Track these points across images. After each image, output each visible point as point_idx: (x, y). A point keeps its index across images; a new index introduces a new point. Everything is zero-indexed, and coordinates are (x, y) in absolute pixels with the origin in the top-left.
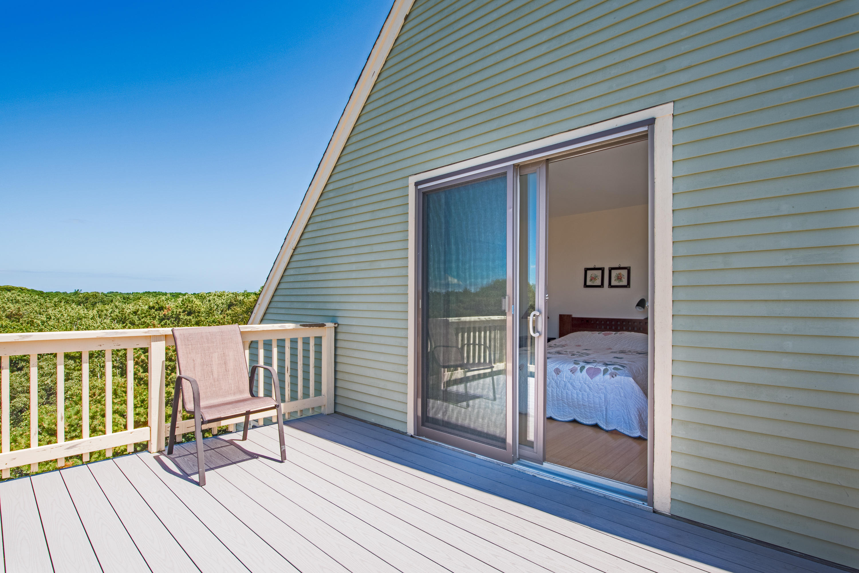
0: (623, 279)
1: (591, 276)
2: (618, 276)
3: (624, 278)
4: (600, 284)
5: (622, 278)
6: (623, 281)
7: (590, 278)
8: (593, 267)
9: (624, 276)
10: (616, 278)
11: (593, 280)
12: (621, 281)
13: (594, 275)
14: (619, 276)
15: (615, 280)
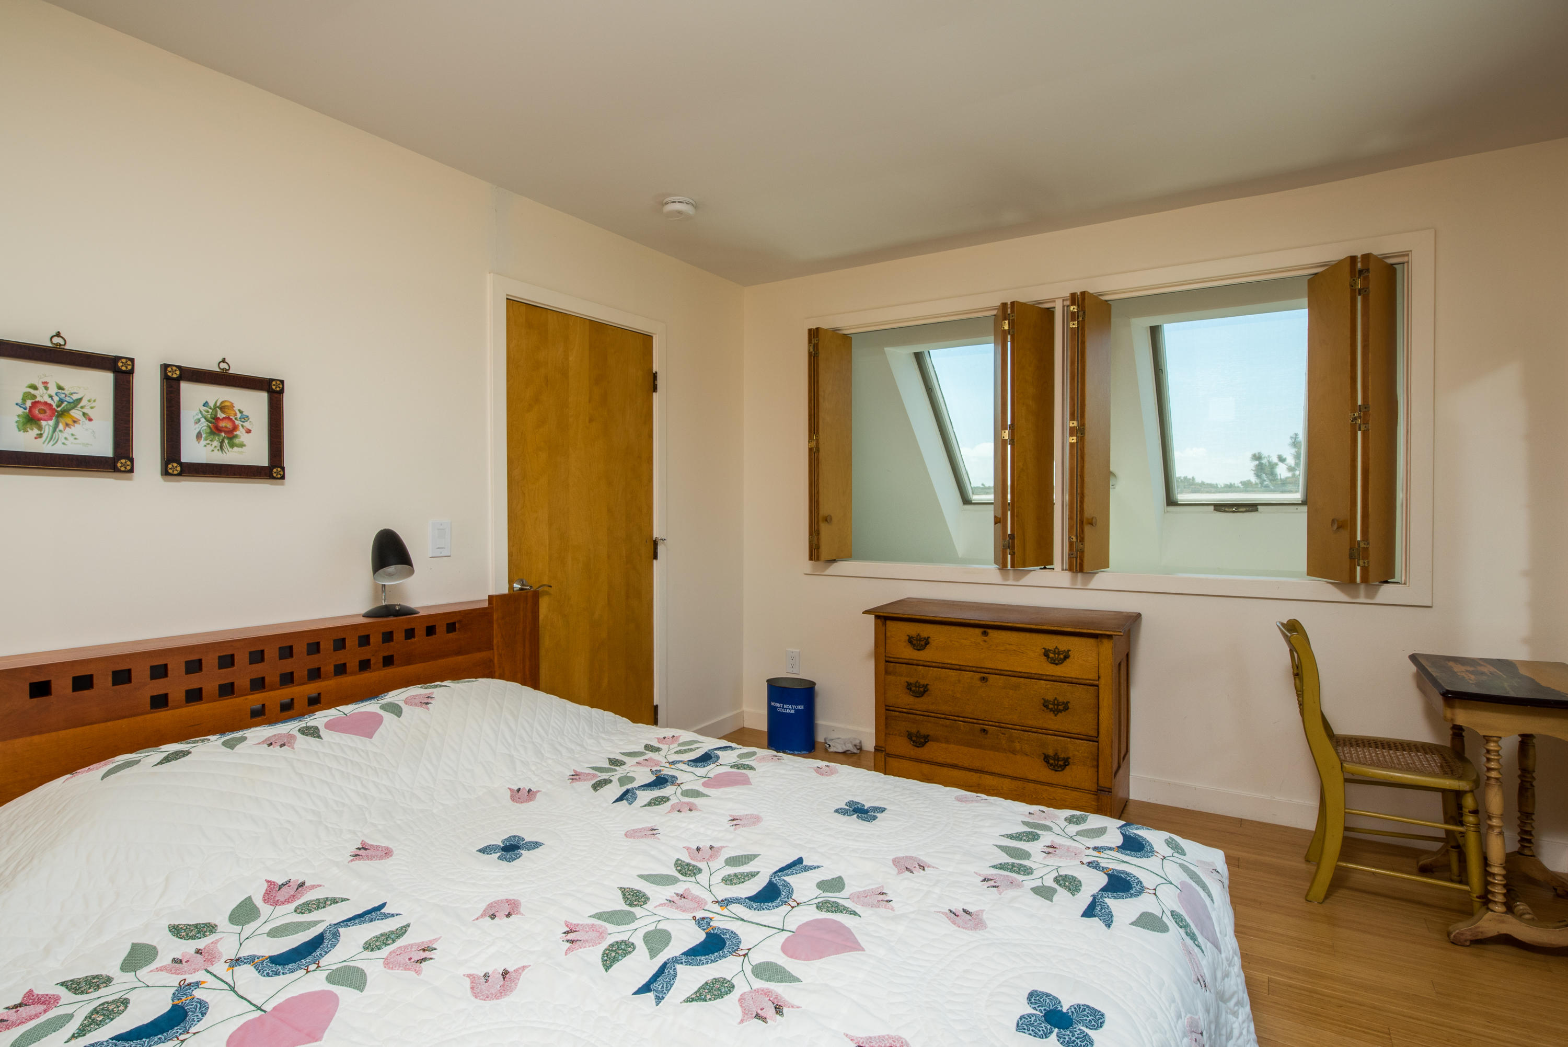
0: (240, 432)
1: (27, 396)
2: (217, 419)
3: (249, 431)
4: (104, 447)
5: (235, 428)
6: (242, 445)
7: (21, 405)
8: (44, 341)
9: (245, 418)
10: (204, 424)
11: (48, 425)
12: (232, 445)
13: (53, 390)
14: (221, 415)
15: (199, 436)
